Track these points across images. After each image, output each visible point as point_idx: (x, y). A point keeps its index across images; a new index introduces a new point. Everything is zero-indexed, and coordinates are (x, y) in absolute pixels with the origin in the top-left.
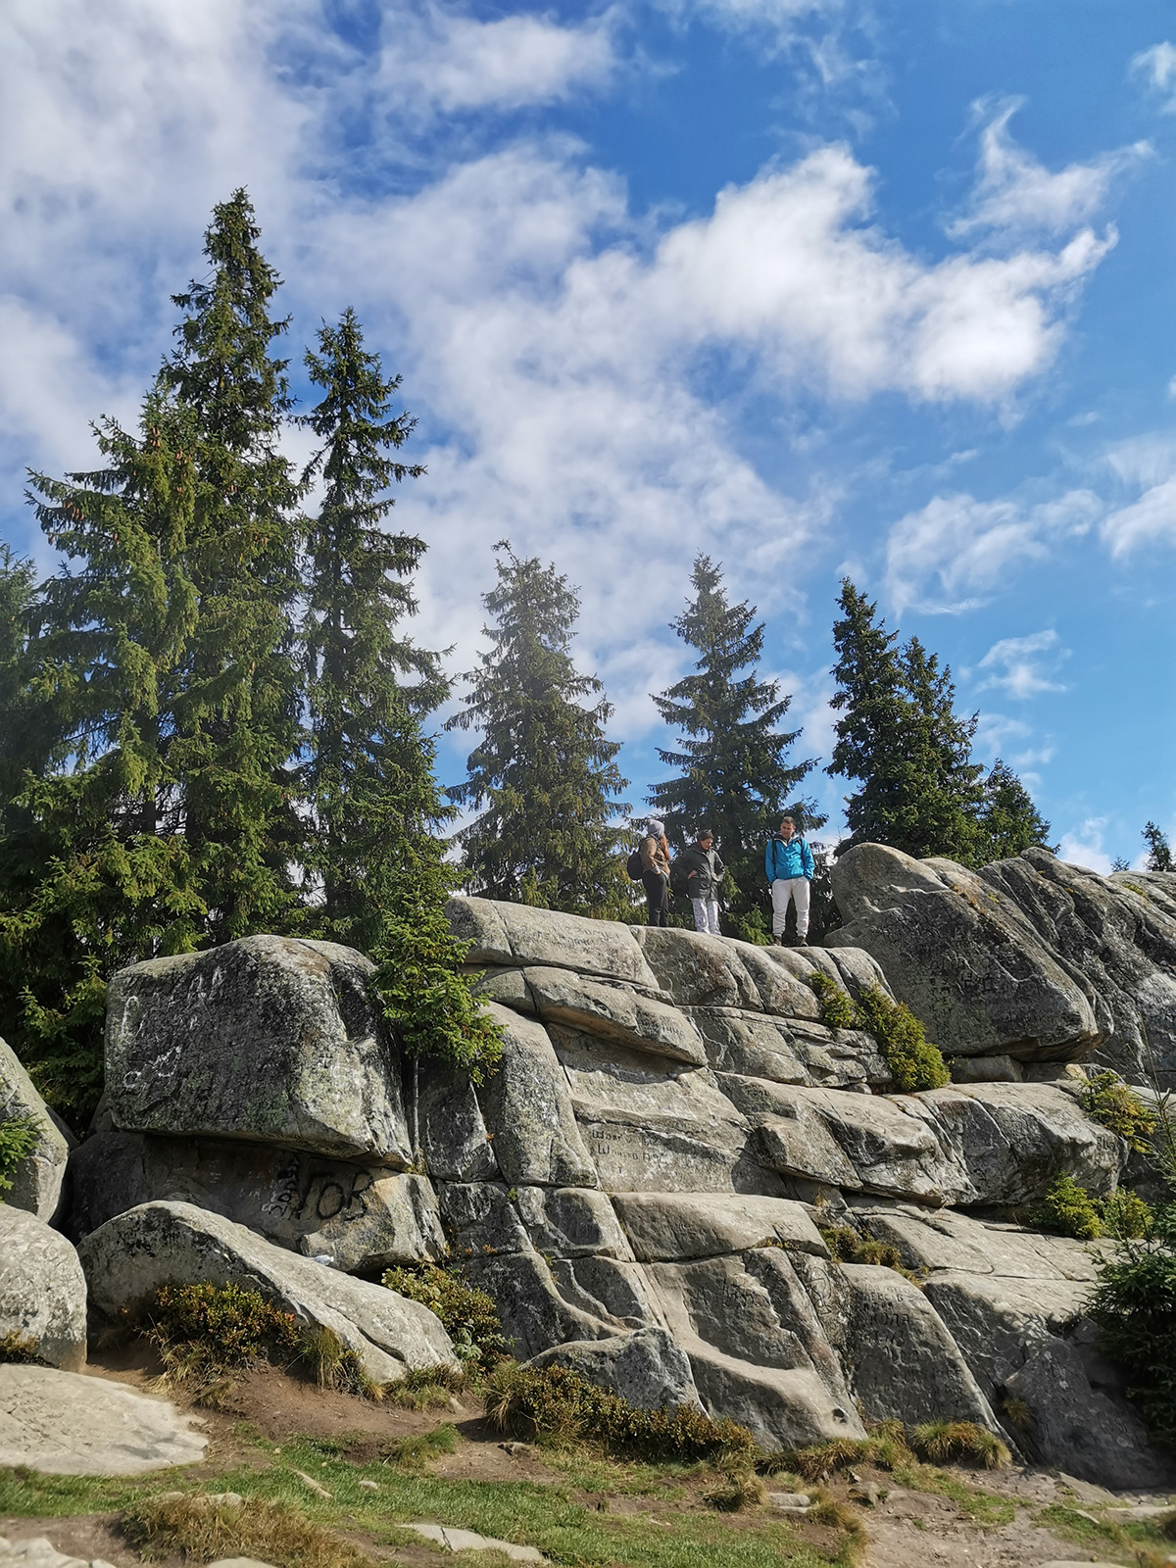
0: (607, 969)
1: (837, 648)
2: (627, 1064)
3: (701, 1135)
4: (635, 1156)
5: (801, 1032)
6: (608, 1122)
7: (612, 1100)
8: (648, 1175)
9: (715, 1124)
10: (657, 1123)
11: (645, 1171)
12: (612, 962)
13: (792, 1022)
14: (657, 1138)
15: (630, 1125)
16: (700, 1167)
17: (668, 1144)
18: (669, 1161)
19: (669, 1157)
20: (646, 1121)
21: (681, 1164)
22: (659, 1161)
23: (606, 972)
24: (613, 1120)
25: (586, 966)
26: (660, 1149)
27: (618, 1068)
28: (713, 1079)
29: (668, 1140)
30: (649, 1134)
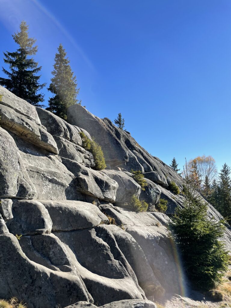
0: (26, 113)
1: (55, 60)
2: (32, 149)
3: (61, 179)
4: (39, 185)
5: (79, 149)
6: (31, 170)
7: (29, 162)
8: (43, 193)
9: (65, 175)
10: (48, 173)
11: (42, 191)
12: (28, 111)
13: (77, 146)
14: (47, 178)
15: (38, 172)
16: (60, 190)
17: (50, 181)
18: (50, 187)
19: (50, 185)
20: (44, 171)
21: (54, 188)
22: (47, 187)
23: (26, 114)
24: (32, 170)
25: (19, 110)
26: (47, 182)
27: (29, 150)
28: (60, 159)
29: (51, 179)
30: (44, 177)
